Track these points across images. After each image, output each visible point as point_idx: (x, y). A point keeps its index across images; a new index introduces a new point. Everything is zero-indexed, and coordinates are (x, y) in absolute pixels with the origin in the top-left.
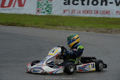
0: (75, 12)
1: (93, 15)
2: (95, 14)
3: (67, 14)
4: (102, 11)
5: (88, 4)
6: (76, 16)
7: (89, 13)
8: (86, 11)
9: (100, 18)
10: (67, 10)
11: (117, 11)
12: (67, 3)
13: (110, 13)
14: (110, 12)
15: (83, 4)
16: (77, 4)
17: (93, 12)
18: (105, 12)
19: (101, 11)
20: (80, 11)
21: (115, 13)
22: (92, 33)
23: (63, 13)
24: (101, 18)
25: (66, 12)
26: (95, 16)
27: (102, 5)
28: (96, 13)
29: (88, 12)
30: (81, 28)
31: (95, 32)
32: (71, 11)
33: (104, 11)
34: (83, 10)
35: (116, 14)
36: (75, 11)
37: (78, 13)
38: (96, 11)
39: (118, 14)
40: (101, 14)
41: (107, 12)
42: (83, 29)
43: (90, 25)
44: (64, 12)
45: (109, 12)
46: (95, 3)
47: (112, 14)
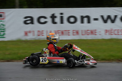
0: (44, 34)
2: (74, 35)
3: (30, 37)
5: (62, 22)
7: (64, 34)
8: (60, 32)
10: (30, 32)
11: (106, 30)
12: (29, 22)
13: (97, 34)
14: (96, 31)
15: (54, 23)
16: (45, 22)
17: (71, 32)
18: (89, 32)
19: (82, 31)
20: (50, 32)
21: (103, 32)
23: (24, 36)
25: (29, 34)
27: (82, 22)
29: (62, 33)
32: (36, 33)
33: (88, 30)
34: (54, 31)
35: (106, 34)
36: (44, 32)
38: (75, 32)
39: (107, 33)
40: (83, 35)
41: (92, 32)
44: (26, 34)
45: (96, 32)
46: (72, 20)
47: (100, 35)
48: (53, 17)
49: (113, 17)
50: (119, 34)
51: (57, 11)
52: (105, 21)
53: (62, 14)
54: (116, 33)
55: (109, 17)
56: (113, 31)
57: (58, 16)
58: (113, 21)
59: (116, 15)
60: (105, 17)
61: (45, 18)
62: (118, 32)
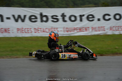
11: (18, 29)
13: (10, 32)
14: (10, 29)
18: (3, 30)
21: (15, 31)
33: (2, 29)
35: (18, 32)
39: (19, 31)
41: (6, 30)
45: (9, 31)
47: (13, 33)
49: (22, 17)
50: (28, 33)
52: (17, 21)
54: (26, 32)
56: (23, 30)
58: (23, 21)
60: (16, 17)
62: (28, 30)
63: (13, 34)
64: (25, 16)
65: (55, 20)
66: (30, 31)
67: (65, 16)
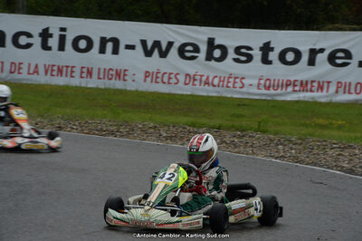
0: (22, 71)
1: (76, 81)
2: (82, 77)
4: (102, 71)
5: (62, 47)
6: (25, 82)
7: (64, 73)
8: (55, 68)
9: (97, 89)
11: (147, 72)
13: (127, 78)
14: (127, 73)
16: (28, 46)
17: (77, 71)
18: (113, 72)
19: (99, 69)
20: (36, 67)
22: (74, 133)
24: (101, 89)
26: (83, 85)
27: (102, 50)
28: (84, 75)
29: (60, 71)
30: (38, 120)
31: (82, 131)
33: (111, 69)
34: (45, 65)
35: (145, 81)
37: (31, 72)
38: (85, 70)
39: (149, 79)
40: (99, 78)
41: (120, 74)
42: (46, 121)
43: (68, 111)
45: (125, 75)
46: (83, 44)
47: (134, 81)
48: (45, 35)
49: (164, 46)
50: (170, 83)
51: (54, 23)
52: (148, 53)
53: (63, 29)
54: (165, 81)
55: (157, 44)
56: (160, 75)
57: (56, 33)
58: (163, 54)
59: (171, 40)
60: (150, 44)
61: (29, 35)
62: (170, 78)
63: (134, 84)
64: (170, 44)
65: (243, 58)
66: (173, 81)
67: (272, 49)
